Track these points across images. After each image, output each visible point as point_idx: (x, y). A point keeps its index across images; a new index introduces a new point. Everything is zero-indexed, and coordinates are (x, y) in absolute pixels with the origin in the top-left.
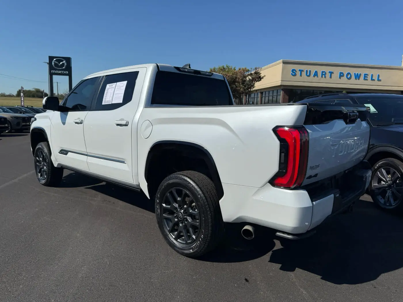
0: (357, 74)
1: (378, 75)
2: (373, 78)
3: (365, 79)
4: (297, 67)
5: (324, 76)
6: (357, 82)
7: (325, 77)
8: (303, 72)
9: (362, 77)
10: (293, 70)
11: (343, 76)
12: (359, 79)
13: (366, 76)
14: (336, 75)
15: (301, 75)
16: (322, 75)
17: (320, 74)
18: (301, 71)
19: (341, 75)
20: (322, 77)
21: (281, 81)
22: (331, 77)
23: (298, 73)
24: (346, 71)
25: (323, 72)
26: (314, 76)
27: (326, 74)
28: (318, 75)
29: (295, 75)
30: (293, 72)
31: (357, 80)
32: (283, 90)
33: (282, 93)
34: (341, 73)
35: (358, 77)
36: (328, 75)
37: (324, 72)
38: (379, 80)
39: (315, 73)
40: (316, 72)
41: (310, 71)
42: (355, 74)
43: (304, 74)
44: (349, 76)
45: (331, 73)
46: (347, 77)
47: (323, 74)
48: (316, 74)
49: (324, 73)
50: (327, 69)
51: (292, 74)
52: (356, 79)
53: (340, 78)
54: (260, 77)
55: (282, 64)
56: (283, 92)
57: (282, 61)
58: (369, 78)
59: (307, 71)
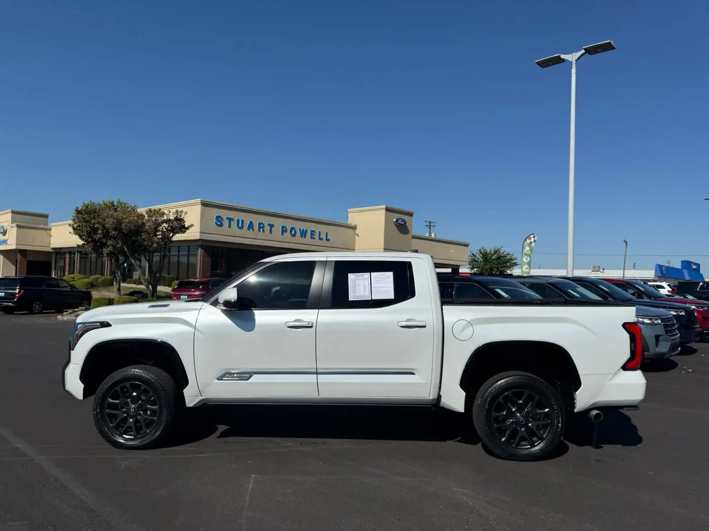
0: (303, 229)
1: (320, 232)
2: (321, 237)
3: (311, 238)
4: (225, 214)
5: (261, 230)
6: (303, 240)
7: (263, 231)
8: (232, 222)
9: (309, 234)
10: (218, 217)
11: (286, 231)
12: (305, 237)
13: (313, 232)
14: (277, 230)
15: (230, 226)
16: (260, 227)
17: (256, 227)
18: (230, 220)
19: (284, 230)
20: (259, 231)
21: (199, 234)
22: (271, 232)
23: (226, 223)
24: (289, 224)
25: (260, 224)
26: (249, 229)
27: (264, 226)
28: (254, 227)
29: (221, 225)
30: (219, 221)
31: (303, 238)
32: (201, 247)
33: (200, 251)
34: (283, 227)
35: (303, 234)
36: (267, 229)
37: (262, 223)
38: (328, 240)
39: (249, 225)
40: (251, 222)
41: (242, 221)
42: (300, 229)
43: (234, 224)
44: (293, 233)
45: (271, 226)
46: (291, 232)
47: (262, 227)
48: (251, 226)
49: (262, 225)
50: (266, 220)
51: (216, 223)
52: (301, 236)
53: (282, 234)
54: (184, 227)
55: (200, 205)
56: (202, 250)
57: (200, 201)
58: (317, 236)
59: (238, 221)
